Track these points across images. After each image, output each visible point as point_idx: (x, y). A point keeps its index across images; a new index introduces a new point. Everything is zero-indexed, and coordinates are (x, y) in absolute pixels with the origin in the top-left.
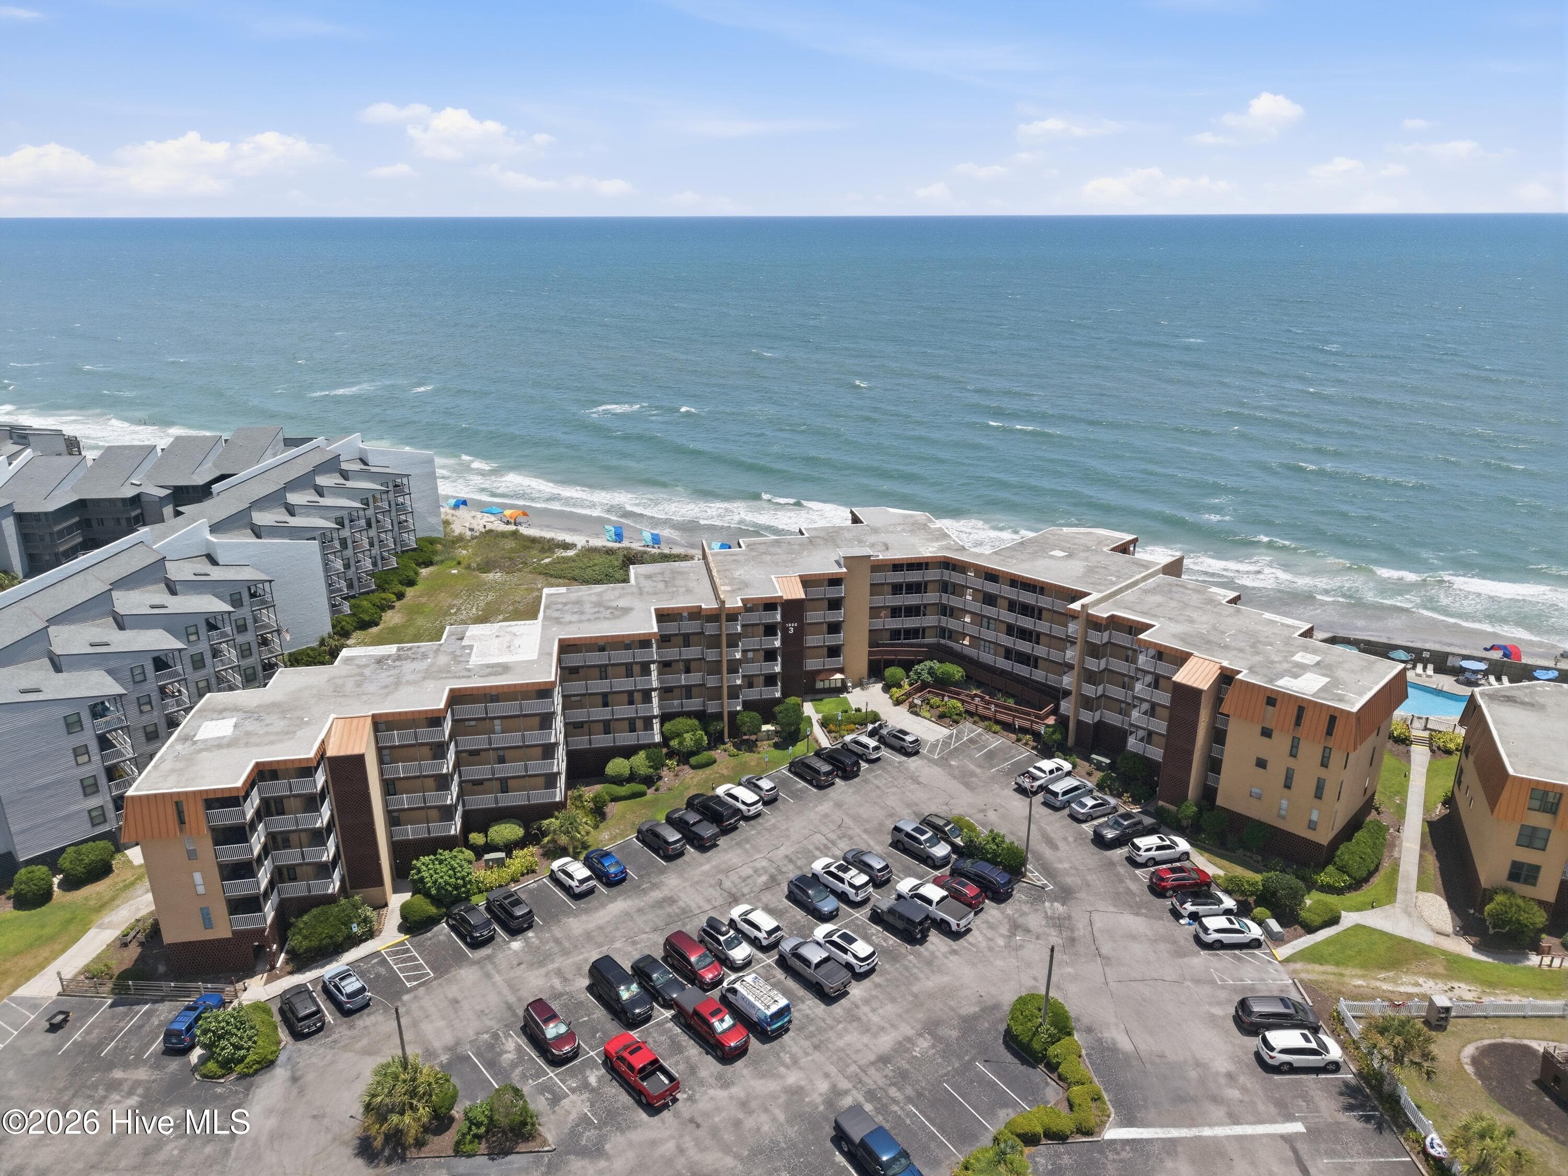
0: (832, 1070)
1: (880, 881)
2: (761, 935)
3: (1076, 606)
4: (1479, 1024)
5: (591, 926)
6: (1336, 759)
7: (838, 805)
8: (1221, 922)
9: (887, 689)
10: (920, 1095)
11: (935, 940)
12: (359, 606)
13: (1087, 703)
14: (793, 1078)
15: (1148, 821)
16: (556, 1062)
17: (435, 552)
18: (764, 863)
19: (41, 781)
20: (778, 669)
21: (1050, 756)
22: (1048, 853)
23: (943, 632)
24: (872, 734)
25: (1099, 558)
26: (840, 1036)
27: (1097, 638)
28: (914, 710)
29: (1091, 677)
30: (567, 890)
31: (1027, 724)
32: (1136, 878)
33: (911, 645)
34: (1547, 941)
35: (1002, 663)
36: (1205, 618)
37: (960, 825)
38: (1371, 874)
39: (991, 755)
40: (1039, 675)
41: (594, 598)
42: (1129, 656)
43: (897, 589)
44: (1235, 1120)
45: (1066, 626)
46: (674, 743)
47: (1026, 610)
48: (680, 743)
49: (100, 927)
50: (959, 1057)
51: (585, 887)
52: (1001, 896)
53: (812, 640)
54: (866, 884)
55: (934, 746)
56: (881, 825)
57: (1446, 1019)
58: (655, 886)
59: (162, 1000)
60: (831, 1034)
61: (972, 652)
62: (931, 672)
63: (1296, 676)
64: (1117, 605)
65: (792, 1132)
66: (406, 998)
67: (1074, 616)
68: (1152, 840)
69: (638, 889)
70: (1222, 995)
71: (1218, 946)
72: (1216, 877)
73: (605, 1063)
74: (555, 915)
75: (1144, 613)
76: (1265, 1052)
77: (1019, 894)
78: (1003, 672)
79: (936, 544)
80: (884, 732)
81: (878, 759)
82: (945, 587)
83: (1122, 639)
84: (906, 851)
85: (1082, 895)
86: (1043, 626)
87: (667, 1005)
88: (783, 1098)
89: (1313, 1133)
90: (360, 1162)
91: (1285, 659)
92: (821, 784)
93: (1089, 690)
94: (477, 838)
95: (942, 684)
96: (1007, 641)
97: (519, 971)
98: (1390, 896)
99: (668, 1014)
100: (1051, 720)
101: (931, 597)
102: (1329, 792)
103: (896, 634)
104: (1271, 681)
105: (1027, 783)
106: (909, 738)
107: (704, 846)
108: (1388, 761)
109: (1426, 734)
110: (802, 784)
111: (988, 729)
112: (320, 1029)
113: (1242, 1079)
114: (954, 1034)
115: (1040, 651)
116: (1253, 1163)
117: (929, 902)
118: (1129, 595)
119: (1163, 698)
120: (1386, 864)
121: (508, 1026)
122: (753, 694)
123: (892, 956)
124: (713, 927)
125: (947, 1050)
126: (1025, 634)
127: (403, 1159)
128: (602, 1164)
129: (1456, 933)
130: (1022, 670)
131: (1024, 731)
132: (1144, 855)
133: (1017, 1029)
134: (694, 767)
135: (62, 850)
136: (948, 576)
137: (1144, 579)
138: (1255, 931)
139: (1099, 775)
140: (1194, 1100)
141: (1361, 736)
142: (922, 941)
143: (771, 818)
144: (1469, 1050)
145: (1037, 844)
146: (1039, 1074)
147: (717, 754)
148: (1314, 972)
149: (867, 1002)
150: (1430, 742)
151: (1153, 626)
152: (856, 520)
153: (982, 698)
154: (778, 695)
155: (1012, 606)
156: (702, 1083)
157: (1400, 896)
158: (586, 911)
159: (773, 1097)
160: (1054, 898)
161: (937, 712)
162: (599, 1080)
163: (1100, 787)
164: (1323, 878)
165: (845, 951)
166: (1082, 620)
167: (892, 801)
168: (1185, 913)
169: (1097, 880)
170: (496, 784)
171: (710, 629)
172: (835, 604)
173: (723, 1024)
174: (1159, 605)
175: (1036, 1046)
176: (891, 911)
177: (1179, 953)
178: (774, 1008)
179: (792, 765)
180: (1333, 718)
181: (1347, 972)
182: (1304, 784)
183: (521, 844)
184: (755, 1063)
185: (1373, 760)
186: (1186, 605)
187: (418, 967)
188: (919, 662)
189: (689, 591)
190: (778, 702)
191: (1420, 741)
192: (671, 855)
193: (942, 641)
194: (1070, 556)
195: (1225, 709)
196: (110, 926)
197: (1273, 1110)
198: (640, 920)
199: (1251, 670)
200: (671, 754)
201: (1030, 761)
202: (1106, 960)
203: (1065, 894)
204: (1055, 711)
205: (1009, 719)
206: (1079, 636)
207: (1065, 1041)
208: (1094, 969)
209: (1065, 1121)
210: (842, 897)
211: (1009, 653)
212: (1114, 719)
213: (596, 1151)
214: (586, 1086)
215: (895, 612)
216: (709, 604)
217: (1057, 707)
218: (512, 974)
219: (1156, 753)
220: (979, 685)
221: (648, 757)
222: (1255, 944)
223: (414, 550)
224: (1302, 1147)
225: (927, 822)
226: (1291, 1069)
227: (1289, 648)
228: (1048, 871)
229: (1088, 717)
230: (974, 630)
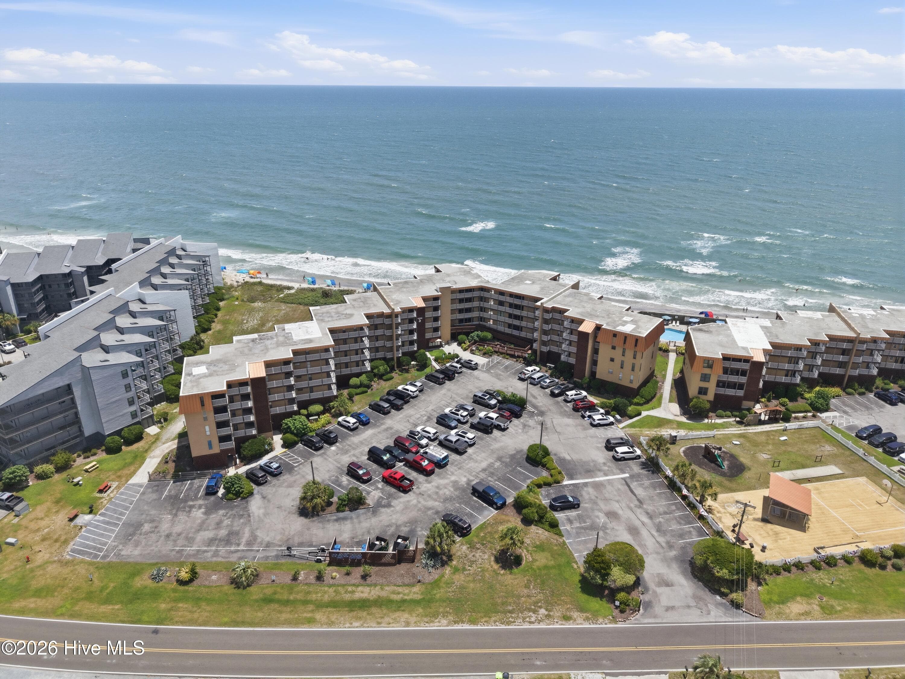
0: (467, 475)
1: (472, 414)
2: (431, 435)
3: (539, 304)
4: (687, 441)
5: (361, 439)
6: (639, 355)
7: (449, 390)
8: (600, 417)
9: (459, 344)
10: (499, 479)
11: (496, 432)
12: (200, 321)
13: (544, 343)
14: (453, 478)
15: (571, 386)
16: (365, 482)
17: (223, 294)
18: (424, 413)
19: (114, 400)
20: (415, 338)
21: (531, 366)
22: (534, 400)
23: (481, 319)
24: (457, 362)
25: (545, 283)
26: (467, 464)
27: (548, 316)
28: (472, 352)
29: (545, 332)
30: (348, 428)
31: (520, 354)
32: (568, 406)
33: (468, 325)
34: (711, 414)
35: (508, 331)
36: (589, 306)
37: (499, 393)
38: (653, 398)
39: (506, 368)
40: (523, 334)
41: (334, 310)
42: (560, 322)
43: (461, 301)
44: (606, 475)
45: (534, 313)
46: (376, 371)
47: (517, 307)
48: (378, 371)
49: (150, 457)
50: (511, 466)
51: (355, 426)
52: (518, 416)
53: (428, 325)
54: (467, 415)
55: (483, 365)
56: (467, 395)
57: (675, 440)
58: (382, 424)
59: (194, 479)
60: (464, 464)
61: (495, 327)
62: (478, 336)
63: (624, 325)
64: (554, 302)
65: (457, 493)
66: (296, 469)
67: (537, 308)
68: (574, 392)
69: (375, 426)
70: (601, 440)
71: (599, 425)
72: (597, 404)
73: (383, 481)
74: (345, 437)
75: (565, 305)
76: (615, 455)
77: (524, 415)
78: (508, 334)
79: (477, 280)
80: (462, 361)
81: (461, 372)
82: (481, 299)
83: (557, 316)
84: (479, 404)
85: (548, 413)
86: (524, 313)
87: (401, 461)
88: (451, 484)
89: (632, 477)
90: (302, 518)
91: (620, 320)
92: (440, 383)
93: (545, 338)
94: (304, 411)
95: (482, 341)
96: (510, 321)
97: (338, 456)
98: (659, 404)
99: (402, 464)
100: (530, 352)
101: (476, 304)
102: (637, 368)
103: (461, 321)
104: (615, 328)
105: (523, 376)
106: (473, 363)
107: (398, 408)
108: (659, 358)
109: (675, 348)
110: (432, 384)
111: (504, 357)
112: (266, 482)
113: (608, 464)
114: (508, 460)
115: (524, 324)
116: (612, 486)
117: (492, 419)
118: (559, 298)
119: (575, 338)
120: (658, 395)
121: (341, 474)
122: (406, 349)
123: (481, 439)
124: (412, 434)
125: (506, 465)
126: (517, 317)
127: (318, 515)
128: (392, 509)
129: (681, 415)
130: (516, 333)
131: (519, 357)
132: (570, 398)
133: (531, 455)
134: (385, 380)
135: (122, 429)
136: (483, 294)
137: (564, 291)
138: (611, 419)
139: (550, 371)
140: (593, 471)
141: (647, 346)
142: (491, 433)
143: (422, 397)
144: (683, 449)
145: (530, 398)
146: (539, 469)
147: (393, 374)
148: (632, 431)
149: (474, 453)
150: (676, 351)
151: (568, 310)
152: (438, 271)
153: (501, 346)
154: (415, 349)
155: (511, 305)
156: (421, 483)
157: (662, 405)
158: (357, 435)
159: (448, 484)
160: (538, 415)
161: (482, 352)
162: (382, 486)
163: (551, 376)
164: (635, 400)
165: (464, 437)
166: (541, 309)
167: (470, 387)
168: (586, 416)
169: (553, 408)
170: (309, 390)
171: (387, 321)
172: (436, 309)
173: (425, 463)
174: (571, 302)
175: (538, 459)
176: (478, 423)
177: (585, 429)
178: (443, 456)
179: (426, 377)
180: (637, 340)
181: (643, 430)
182: (628, 366)
183: (323, 413)
184: (438, 475)
185: (653, 356)
186: (582, 301)
187: (296, 459)
188: (472, 332)
189: (375, 305)
190: (416, 352)
191: (673, 351)
192: (386, 413)
193: (481, 323)
194: (533, 283)
195: (598, 340)
196: (154, 457)
197: (618, 471)
198: (380, 436)
199: (607, 324)
200: (375, 375)
201: (523, 368)
202: (559, 433)
203: (542, 413)
204: (531, 348)
205: (513, 353)
206: (540, 316)
207: (548, 457)
208: (555, 437)
209: (550, 480)
210: (459, 421)
211: (510, 326)
212: (555, 349)
213: (389, 505)
214: (377, 488)
215: (461, 311)
216: (387, 311)
217: (532, 346)
218: (335, 458)
219: (572, 361)
220: (498, 340)
221: (367, 377)
222: (612, 424)
223: (213, 293)
224: (628, 481)
225: (487, 392)
226: (624, 459)
227: (621, 315)
228: (535, 407)
229: (545, 349)
230: (495, 317)
